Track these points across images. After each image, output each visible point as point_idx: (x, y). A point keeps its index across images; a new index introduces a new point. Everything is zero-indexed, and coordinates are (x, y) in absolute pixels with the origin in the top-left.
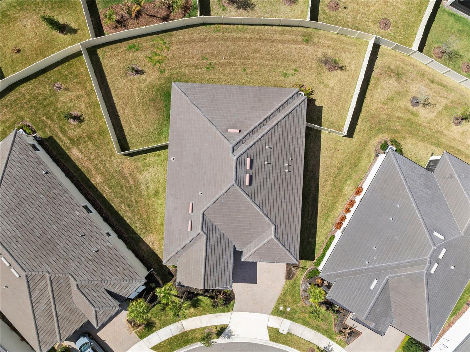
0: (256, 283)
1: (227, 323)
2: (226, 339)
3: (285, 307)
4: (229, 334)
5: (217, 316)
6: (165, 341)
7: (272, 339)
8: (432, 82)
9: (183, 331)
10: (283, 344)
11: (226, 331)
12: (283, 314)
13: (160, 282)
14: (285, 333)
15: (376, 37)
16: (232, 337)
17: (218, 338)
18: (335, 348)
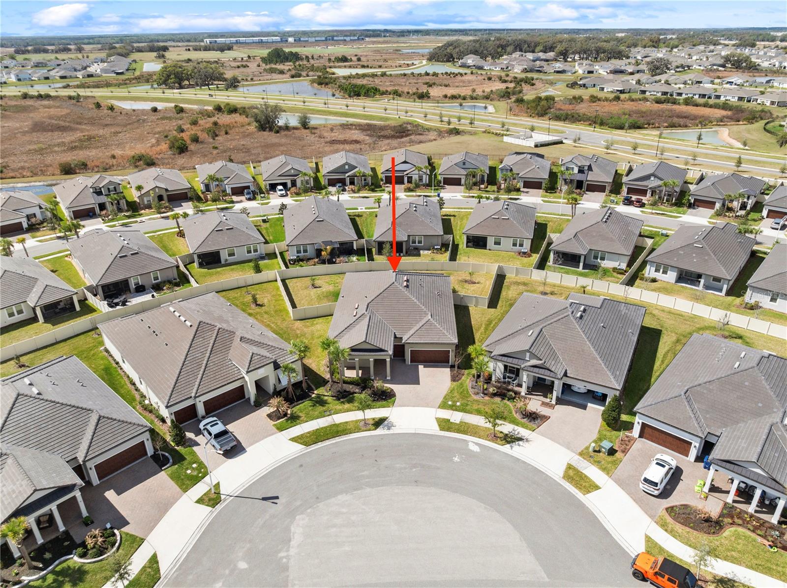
0: (419, 384)
1: (387, 416)
2: (385, 430)
3: (454, 402)
4: (390, 425)
5: (375, 411)
6: (309, 433)
7: (442, 429)
8: (554, 286)
9: (334, 423)
10: (458, 433)
11: (386, 422)
12: (453, 408)
13: (313, 387)
14: (458, 422)
15: (499, 266)
16: (392, 428)
17: (376, 429)
18: (522, 432)
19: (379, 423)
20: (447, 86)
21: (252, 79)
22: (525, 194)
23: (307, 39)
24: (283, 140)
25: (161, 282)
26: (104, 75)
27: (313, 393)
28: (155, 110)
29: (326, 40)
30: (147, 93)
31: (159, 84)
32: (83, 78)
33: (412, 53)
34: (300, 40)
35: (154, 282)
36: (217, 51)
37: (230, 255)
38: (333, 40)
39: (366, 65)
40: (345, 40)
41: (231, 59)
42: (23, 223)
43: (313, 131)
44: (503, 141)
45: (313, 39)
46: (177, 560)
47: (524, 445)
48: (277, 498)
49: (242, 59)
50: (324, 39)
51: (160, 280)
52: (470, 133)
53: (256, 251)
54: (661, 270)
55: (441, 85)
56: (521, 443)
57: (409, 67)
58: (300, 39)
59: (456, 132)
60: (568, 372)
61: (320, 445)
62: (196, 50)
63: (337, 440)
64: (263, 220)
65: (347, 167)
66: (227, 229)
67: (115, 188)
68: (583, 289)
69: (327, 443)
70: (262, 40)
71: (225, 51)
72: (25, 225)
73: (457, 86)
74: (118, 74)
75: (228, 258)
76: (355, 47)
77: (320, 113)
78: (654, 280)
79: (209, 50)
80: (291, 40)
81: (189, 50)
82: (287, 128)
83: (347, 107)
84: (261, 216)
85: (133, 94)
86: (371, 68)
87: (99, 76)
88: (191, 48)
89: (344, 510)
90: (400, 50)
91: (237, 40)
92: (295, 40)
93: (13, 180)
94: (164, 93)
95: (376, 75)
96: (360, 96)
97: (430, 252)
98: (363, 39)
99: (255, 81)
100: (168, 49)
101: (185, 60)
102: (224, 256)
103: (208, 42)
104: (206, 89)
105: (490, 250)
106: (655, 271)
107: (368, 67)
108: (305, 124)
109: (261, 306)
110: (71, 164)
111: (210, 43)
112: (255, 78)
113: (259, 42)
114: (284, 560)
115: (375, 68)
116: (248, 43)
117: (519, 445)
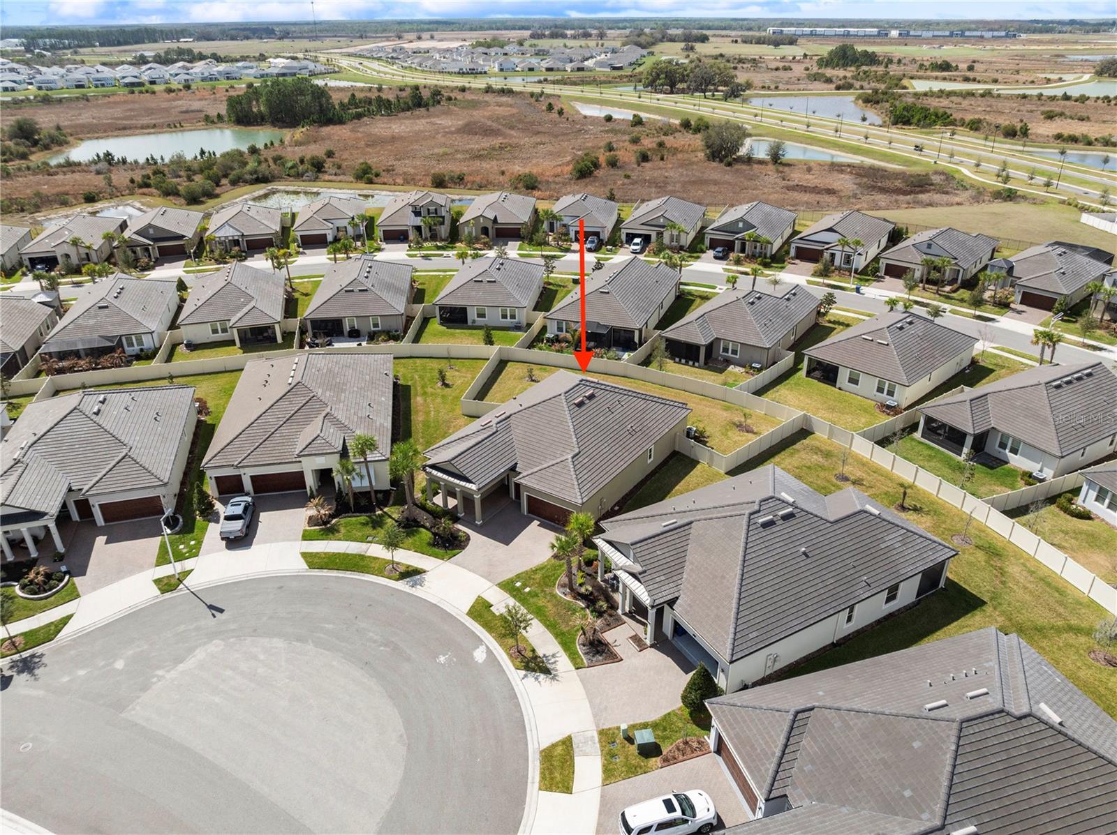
0: (508, 545)
1: (424, 568)
2: (410, 588)
3: (525, 586)
4: (419, 582)
6: (326, 553)
7: (471, 613)
9: (363, 553)
10: (482, 627)
11: (418, 577)
12: (514, 592)
14: (497, 613)
15: (805, 415)
16: (418, 587)
17: (398, 580)
18: (563, 663)
19: (410, 573)
20: (1083, 120)
21: (777, 88)
22: (1015, 314)
23: (919, 33)
24: (727, 176)
25: (379, 331)
26: (598, 69)
27: (381, 510)
28: (609, 119)
29: (951, 35)
30: (621, 95)
31: (646, 86)
32: (572, 71)
33: (1082, 60)
34: (908, 34)
35: (373, 329)
36: (769, 45)
37: (482, 315)
38: (962, 35)
39: (971, 77)
40: (982, 37)
41: (778, 58)
42: (328, 237)
43: (781, 168)
44: (1078, 221)
45: (930, 34)
46: (82, 629)
47: (542, 682)
48: (221, 611)
49: (794, 58)
50: (947, 33)
51: (380, 328)
52: (1034, 201)
53: (513, 317)
54: (1107, 501)
55: (1072, 118)
56: (542, 676)
57: (1047, 83)
58: (908, 32)
59: (1011, 196)
60: (679, 601)
61: (325, 573)
62: (745, 42)
63: (348, 575)
64: (573, 279)
65: (741, 225)
66: (488, 282)
67: (436, 209)
68: (902, 490)
69: (334, 573)
70: (849, 31)
71: (781, 46)
72: (330, 238)
73: (1104, 122)
74: (615, 68)
75: (476, 319)
76: (988, 47)
77: (821, 144)
78: (1086, 516)
79: (764, 43)
80: (894, 33)
81: (736, 42)
82: (749, 160)
83: (867, 138)
84: (572, 274)
85: (605, 96)
86: (979, 82)
87: (591, 71)
88: (739, 40)
89: (262, 657)
90: (1063, 56)
91: (812, 31)
92: (900, 34)
93: (383, 186)
94: (640, 97)
95: (973, 95)
96: (911, 124)
97: (743, 370)
98: (1015, 36)
99: (780, 90)
100: (708, 39)
101: (712, 56)
102: (472, 315)
103: (771, 32)
104: (700, 97)
105: (840, 389)
106: (1096, 500)
107: (974, 80)
108: (776, 158)
109: (447, 385)
110: (445, 176)
111: (774, 33)
112: (781, 86)
113: (844, 35)
114: (155, 680)
115: (985, 82)
116: (827, 36)
117: (536, 679)
